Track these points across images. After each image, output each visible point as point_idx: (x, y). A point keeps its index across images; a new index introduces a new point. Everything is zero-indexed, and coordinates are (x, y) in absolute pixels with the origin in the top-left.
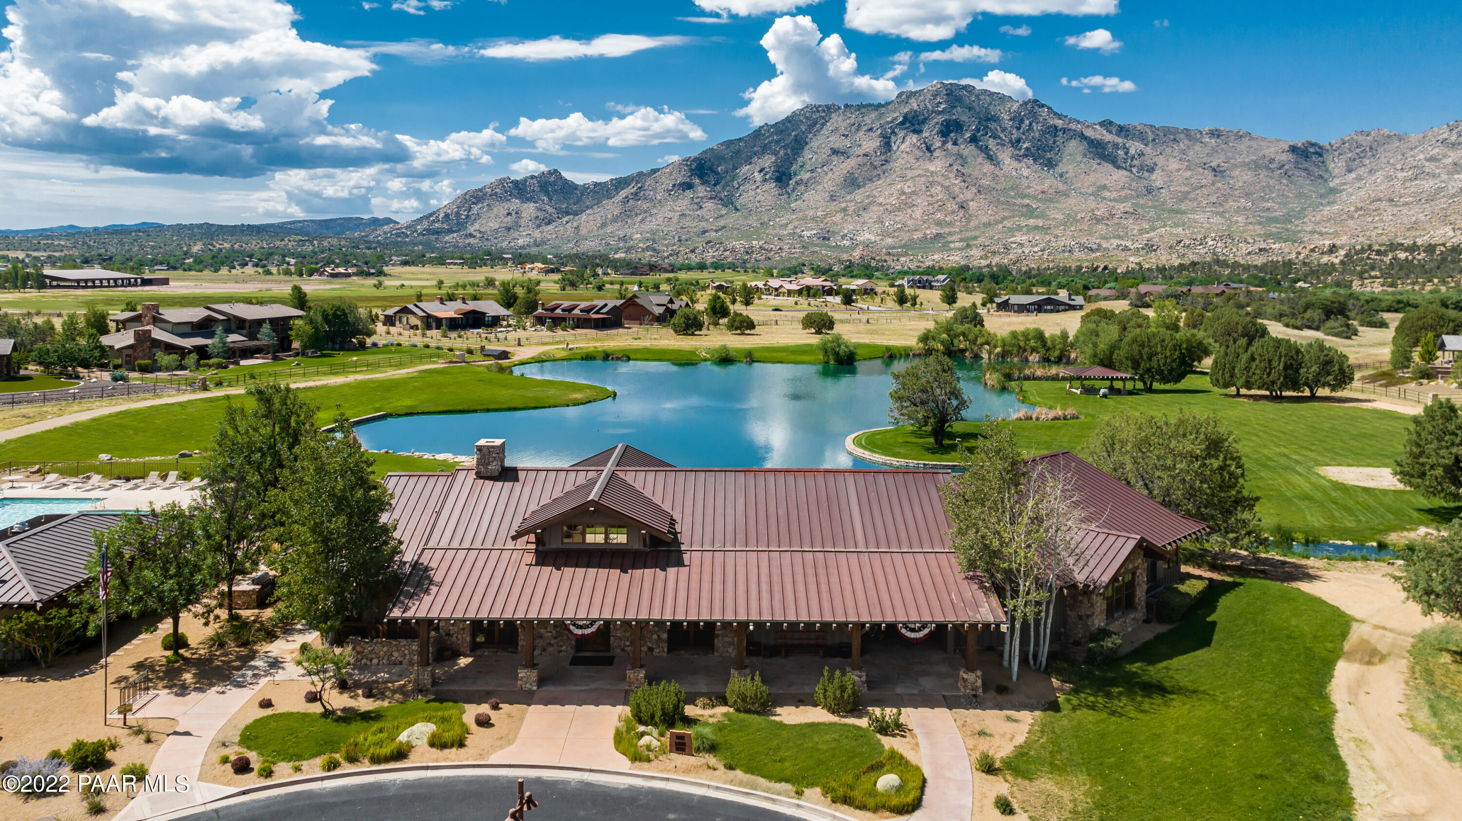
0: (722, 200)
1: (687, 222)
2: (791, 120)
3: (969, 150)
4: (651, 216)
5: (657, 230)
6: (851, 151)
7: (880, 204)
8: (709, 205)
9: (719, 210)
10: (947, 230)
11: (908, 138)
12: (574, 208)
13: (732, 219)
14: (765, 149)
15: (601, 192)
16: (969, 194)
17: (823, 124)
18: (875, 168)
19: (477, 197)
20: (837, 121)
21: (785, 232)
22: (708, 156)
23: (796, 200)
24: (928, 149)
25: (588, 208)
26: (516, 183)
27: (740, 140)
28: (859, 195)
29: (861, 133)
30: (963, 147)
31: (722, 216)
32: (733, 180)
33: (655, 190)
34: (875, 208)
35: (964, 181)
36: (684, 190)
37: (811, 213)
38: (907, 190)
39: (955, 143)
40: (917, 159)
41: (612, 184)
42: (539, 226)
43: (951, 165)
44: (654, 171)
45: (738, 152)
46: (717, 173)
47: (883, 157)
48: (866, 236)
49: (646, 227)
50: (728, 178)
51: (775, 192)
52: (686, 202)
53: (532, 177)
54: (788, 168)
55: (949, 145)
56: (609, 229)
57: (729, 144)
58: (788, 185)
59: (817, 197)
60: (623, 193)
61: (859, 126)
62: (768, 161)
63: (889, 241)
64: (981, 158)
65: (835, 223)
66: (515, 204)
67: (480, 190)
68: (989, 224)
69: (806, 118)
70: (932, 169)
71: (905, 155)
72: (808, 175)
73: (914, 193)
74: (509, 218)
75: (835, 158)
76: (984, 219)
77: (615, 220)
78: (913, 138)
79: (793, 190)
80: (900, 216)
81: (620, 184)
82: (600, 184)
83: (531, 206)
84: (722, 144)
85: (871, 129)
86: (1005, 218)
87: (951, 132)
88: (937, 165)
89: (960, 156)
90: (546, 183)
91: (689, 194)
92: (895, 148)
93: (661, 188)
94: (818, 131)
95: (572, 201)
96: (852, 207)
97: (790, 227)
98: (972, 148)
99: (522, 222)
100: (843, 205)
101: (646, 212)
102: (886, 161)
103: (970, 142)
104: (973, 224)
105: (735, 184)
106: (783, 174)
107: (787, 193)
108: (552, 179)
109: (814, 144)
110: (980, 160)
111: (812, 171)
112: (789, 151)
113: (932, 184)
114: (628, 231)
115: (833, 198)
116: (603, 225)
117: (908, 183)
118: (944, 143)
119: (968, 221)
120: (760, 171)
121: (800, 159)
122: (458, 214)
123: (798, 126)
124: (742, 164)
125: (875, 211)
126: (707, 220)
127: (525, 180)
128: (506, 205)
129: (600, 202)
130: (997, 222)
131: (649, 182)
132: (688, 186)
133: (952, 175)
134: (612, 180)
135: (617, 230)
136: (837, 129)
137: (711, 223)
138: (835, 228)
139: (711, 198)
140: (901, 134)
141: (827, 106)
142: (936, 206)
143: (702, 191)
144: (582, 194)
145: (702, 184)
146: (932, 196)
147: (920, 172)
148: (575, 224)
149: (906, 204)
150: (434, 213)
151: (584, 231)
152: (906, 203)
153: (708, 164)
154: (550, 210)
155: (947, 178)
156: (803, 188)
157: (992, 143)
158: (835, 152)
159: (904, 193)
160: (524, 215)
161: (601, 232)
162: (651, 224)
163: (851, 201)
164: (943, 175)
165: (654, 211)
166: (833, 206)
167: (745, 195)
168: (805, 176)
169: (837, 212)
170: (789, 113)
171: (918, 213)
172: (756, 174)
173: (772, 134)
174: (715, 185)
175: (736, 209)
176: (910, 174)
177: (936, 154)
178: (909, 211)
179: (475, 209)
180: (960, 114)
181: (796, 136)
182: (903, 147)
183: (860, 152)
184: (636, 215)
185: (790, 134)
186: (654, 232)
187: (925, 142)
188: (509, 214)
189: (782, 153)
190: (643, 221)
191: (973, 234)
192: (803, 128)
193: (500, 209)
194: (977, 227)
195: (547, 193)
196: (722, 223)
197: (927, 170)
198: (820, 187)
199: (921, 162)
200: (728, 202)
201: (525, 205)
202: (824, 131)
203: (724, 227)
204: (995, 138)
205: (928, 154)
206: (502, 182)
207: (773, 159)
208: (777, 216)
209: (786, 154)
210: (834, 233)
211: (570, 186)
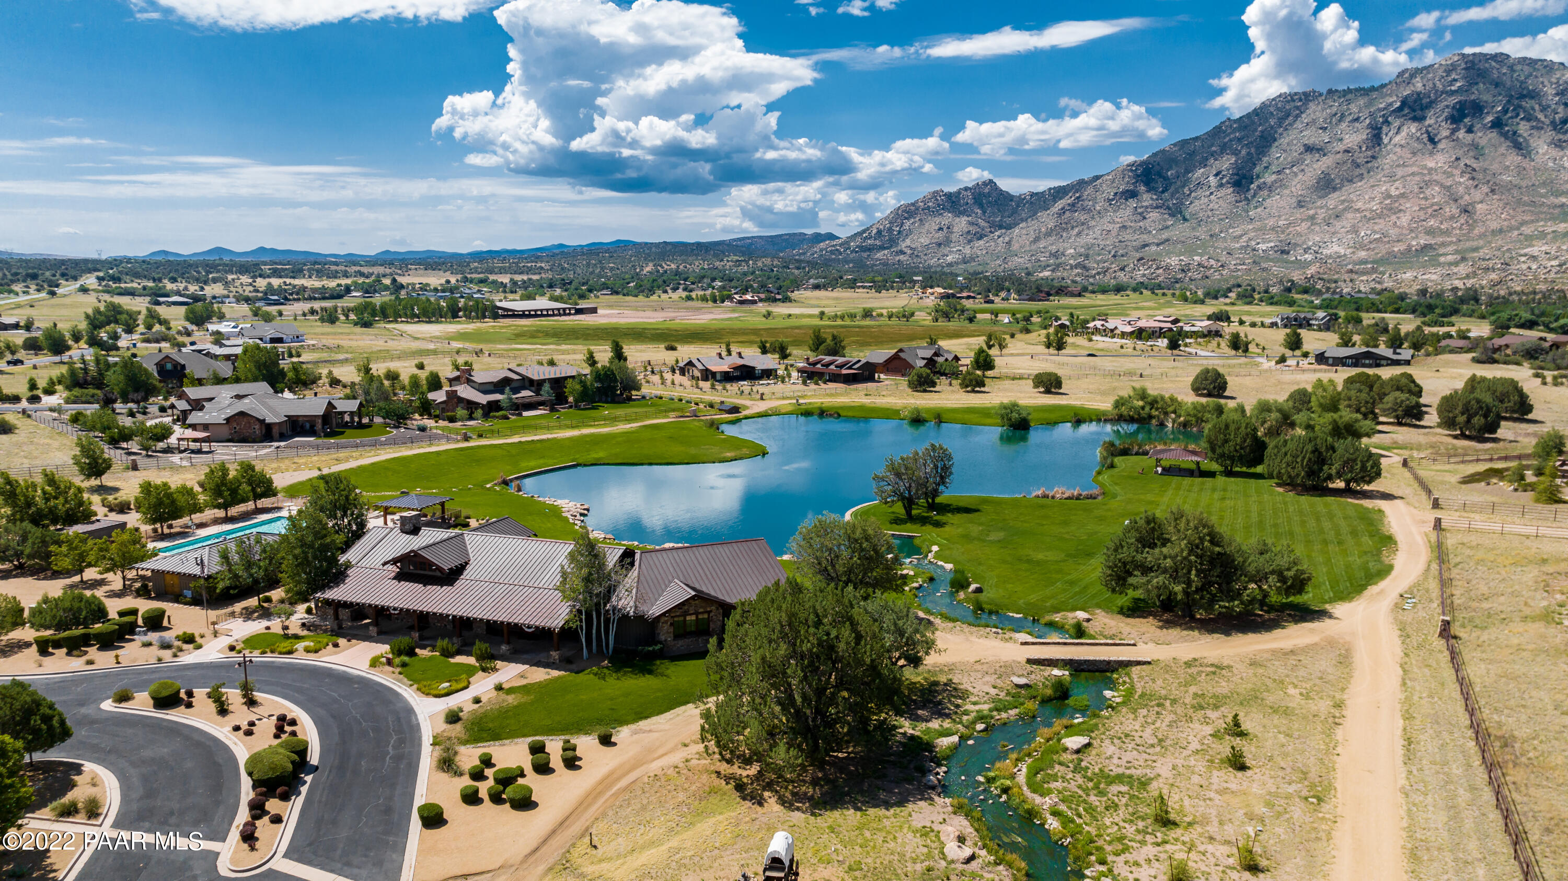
0: (1169, 208)
1: (1127, 236)
2: (1261, 113)
3: (1486, 138)
4: (1088, 228)
5: (1093, 244)
6: (1329, 147)
7: (1358, 210)
8: (1154, 215)
9: (1165, 220)
10: (1440, 240)
11: (1405, 127)
12: (1008, 220)
13: (1179, 231)
14: (1224, 149)
15: (1039, 202)
16: (1477, 195)
17: (1297, 116)
18: (1358, 166)
19: (907, 212)
20: (1315, 112)
21: (1237, 245)
22: (1158, 159)
23: (1256, 207)
24: (1432, 140)
25: (1022, 220)
26: (949, 196)
27: (1196, 139)
28: (1333, 200)
29: (1344, 125)
30: (1480, 134)
31: (1167, 227)
32: (1184, 186)
33: (1094, 200)
34: (1350, 215)
35: (1473, 179)
36: (1126, 199)
37: (1271, 222)
38: (1394, 192)
39: (1470, 130)
40: (1414, 154)
41: (1050, 194)
42: (970, 241)
43: (1458, 159)
44: (1097, 178)
45: (1192, 154)
46: (1166, 178)
47: (1369, 153)
48: (1335, 248)
49: (1083, 240)
50: (1179, 183)
51: (1232, 198)
52: (1128, 212)
53: (966, 189)
54: (1251, 169)
55: (1461, 134)
56: (1042, 244)
57: (1183, 143)
58: (1249, 190)
59: (1282, 203)
60: (1060, 204)
61: (1343, 116)
62: (1226, 163)
63: (1362, 254)
64: (1504, 147)
65: (1299, 234)
66: (947, 218)
67: (913, 204)
68: (1501, 231)
69: (1278, 109)
70: (1431, 164)
71: (1398, 150)
72: (1274, 177)
73: (1403, 195)
74: (940, 234)
75: (1308, 158)
76: (1494, 225)
77: (1048, 234)
78: (1413, 128)
79: (1254, 196)
80: (1381, 225)
81: (1059, 193)
82: (1037, 194)
83: (964, 220)
84: (1175, 145)
85: (1357, 120)
86: (1523, 223)
87: (1465, 116)
88: (1438, 161)
89: (1475, 146)
90: (980, 194)
91: (1133, 203)
92: (1386, 140)
93: (1100, 197)
94: (1290, 125)
95: (1007, 214)
96: (1322, 213)
97: (1245, 238)
98: (1493, 135)
99: (954, 237)
100: (1311, 212)
101: (1083, 224)
102: (1373, 157)
103: (1491, 127)
104: (1476, 231)
105: (1186, 191)
106: (1244, 177)
107: (1247, 199)
108: (986, 190)
109: (1284, 141)
110: (1502, 150)
111: (1279, 172)
112: (1253, 150)
113: (1428, 184)
114: (1061, 246)
115: (1300, 204)
116: (1037, 240)
117: (1397, 184)
118: (1454, 131)
119: (1472, 228)
120: (1216, 175)
121: (1265, 159)
122: (890, 230)
123: (1267, 120)
124: (1195, 167)
125: (1350, 218)
126: (1150, 232)
127: (959, 192)
128: (937, 220)
129: (1035, 213)
130: (1511, 229)
131: (1089, 190)
132: (1131, 194)
133: (1457, 172)
134: (1050, 189)
135: (1051, 244)
136: (1314, 121)
137: (1154, 236)
138: (1299, 240)
139: (1157, 207)
140: (1397, 123)
141: (1305, 94)
142: (1430, 211)
143: (1147, 199)
144: (1018, 206)
145: (1148, 191)
146: (1426, 199)
147: (1415, 169)
148: (1007, 239)
149: (1391, 209)
150: (868, 229)
151: (1015, 247)
152: (1392, 207)
153: (1157, 168)
154: (982, 223)
155: (1449, 175)
156: (1266, 193)
157: (1523, 128)
158: (1309, 149)
159: (1389, 196)
160: (955, 229)
161: (1034, 247)
162: (1088, 238)
163: (1322, 208)
164: (1444, 173)
165: (1092, 223)
166: (1299, 214)
167: (1197, 203)
168: (1269, 178)
169: (1302, 220)
170: (1258, 105)
171: (1404, 220)
172: (1211, 178)
173: (1234, 131)
174: (1163, 192)
175: (1185, 219)
176: (1400, 172)
177: (1441, 146)
178: (1394, 218)
179: (907, 224)
180: (1482, 93)
181: (1262, 132)
182: (1397, 139)
183: (1341, 147)
184: (1073, 228)
185: (1256, 130)
186: (1089, 247)
187: (1427, 132)
188: (941, 229)
189: (1244, 152)
190: (1079, 234)
191: (1475, 244)
192: (1272, 122)
193: (933, 224)
194: (1482, 236)
195: (981, 206)
196: (1165, 235)
197: (1425, 167)
198: (1287, 192)
199: (1419, 157)
200: (1177, 212)
201: (958, 220)
202: (1298, 125)
203: (1168, 240)
204: (1529, 120)
205: (1430, 147)
206: (936, 193)
207: (1233, 160)
208: (1231, 227)
209: (1249, 154)
210: (1296, 245)
211: (1005, 198)
